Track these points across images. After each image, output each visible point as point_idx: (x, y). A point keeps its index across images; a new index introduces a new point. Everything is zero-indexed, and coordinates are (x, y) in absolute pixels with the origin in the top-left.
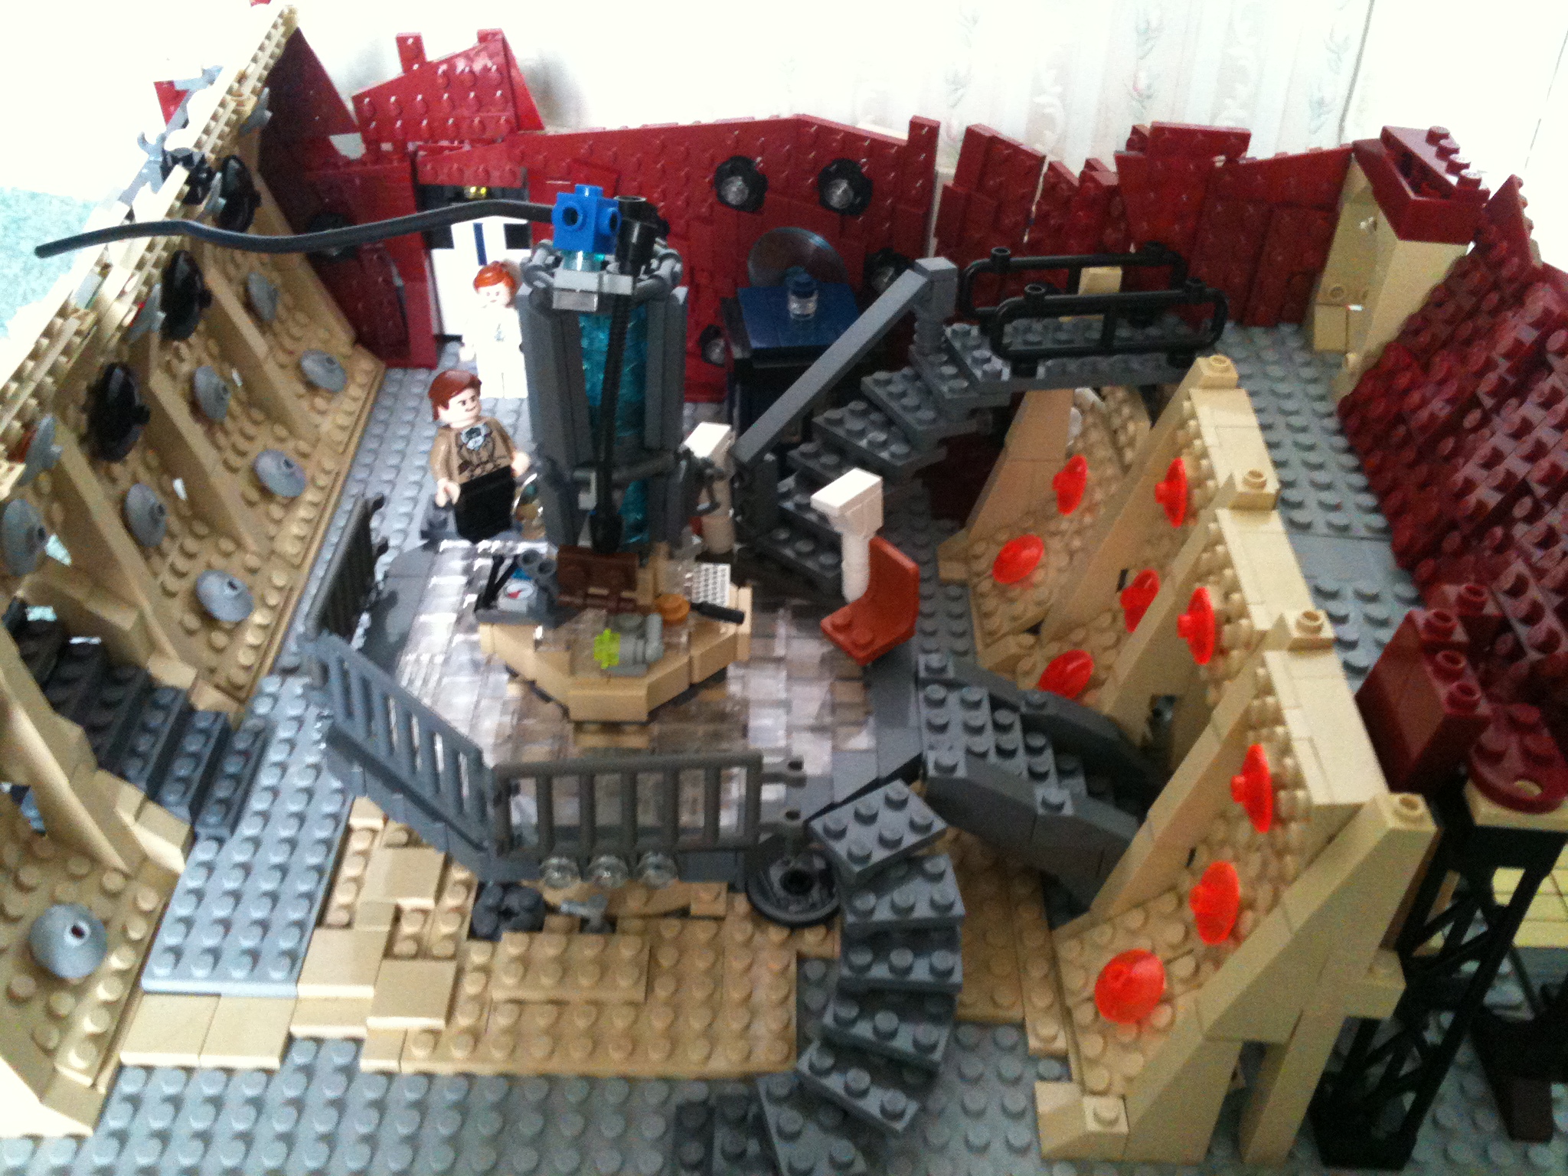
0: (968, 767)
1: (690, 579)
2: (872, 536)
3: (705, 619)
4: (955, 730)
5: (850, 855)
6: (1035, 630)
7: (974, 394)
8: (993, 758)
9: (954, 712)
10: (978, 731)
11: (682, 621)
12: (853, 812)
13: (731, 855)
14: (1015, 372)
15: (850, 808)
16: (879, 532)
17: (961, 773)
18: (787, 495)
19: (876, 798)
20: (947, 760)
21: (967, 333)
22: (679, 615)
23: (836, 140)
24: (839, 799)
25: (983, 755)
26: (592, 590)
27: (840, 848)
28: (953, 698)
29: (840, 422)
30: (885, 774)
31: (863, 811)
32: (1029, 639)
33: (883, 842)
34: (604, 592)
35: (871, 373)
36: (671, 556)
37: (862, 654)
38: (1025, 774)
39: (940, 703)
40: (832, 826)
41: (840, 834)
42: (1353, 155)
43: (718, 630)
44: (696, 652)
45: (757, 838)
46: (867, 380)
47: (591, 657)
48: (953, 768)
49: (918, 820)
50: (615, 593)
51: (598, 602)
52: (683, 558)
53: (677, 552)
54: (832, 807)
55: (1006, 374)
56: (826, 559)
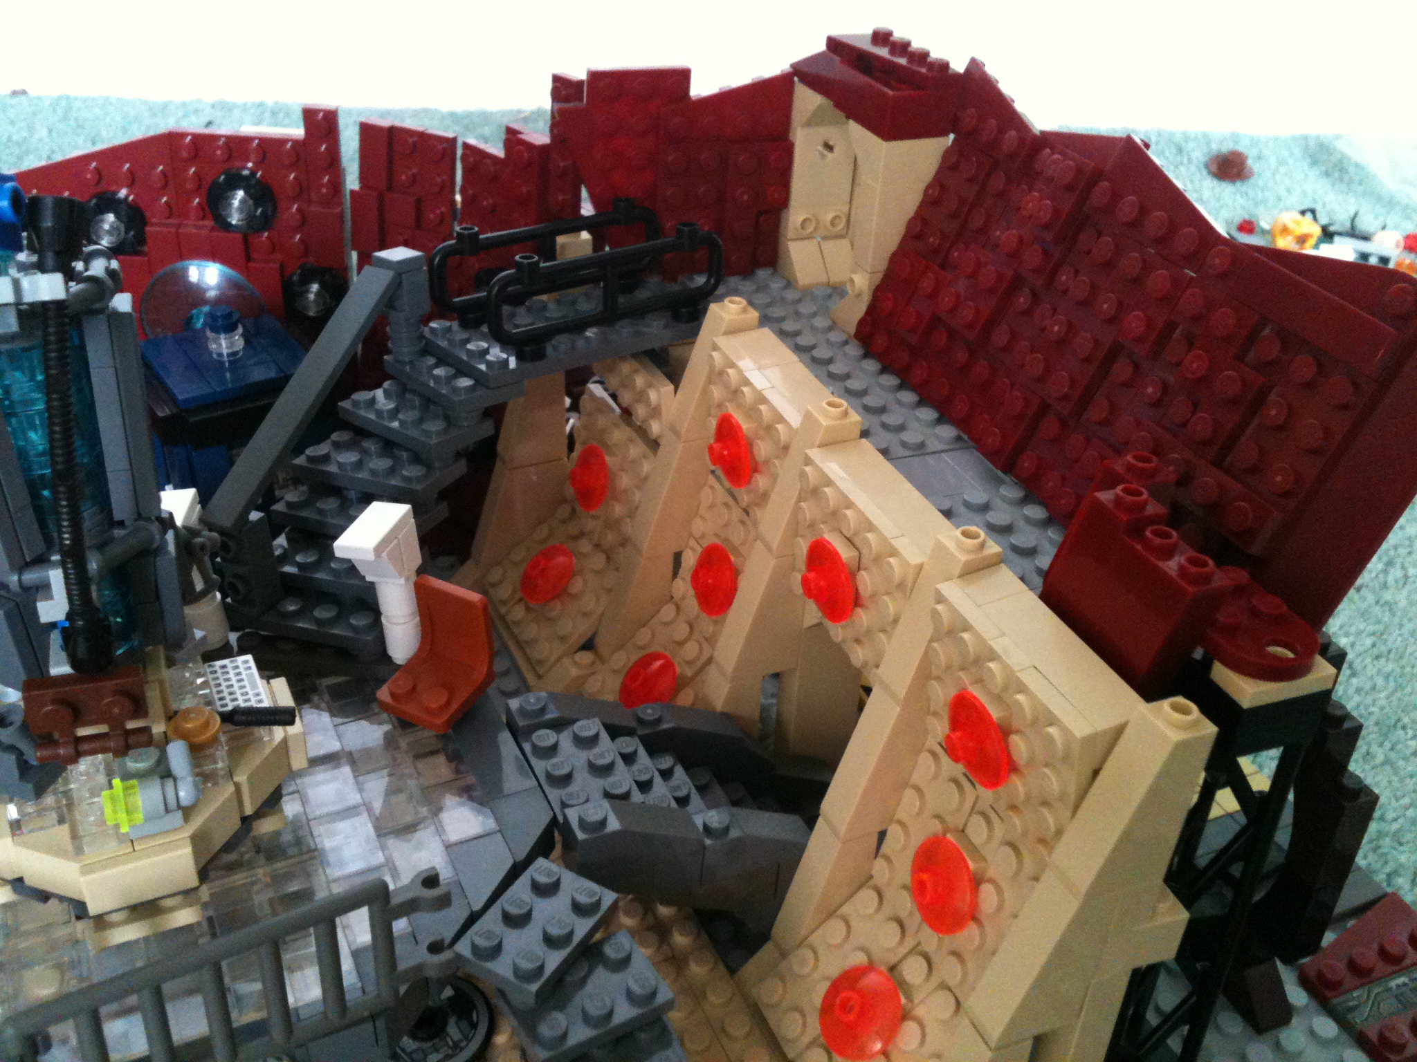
0: (620, 815)
1: (205, 684)
2: (414, 578)
3: (240, 730)
4: (582, 779)
5: (517, 971)
6: (588, 645)
7: (481, 392)
8: (637, 796)
9: (570, 757)
10: (607, 770)
11: (214, 740)
12: (499, 916)
13: (368, 1026)
14: (520, 358)
15: (494, 913)
16: (420, 571)
17: (614, 825)
18: (285, 558)
19: (520, 890)
20: (594, 816)
21: (449, 329)
22: (209, 734)
23: (218, 148)
24: (477, 906)
25: (626, 796)
26: (82, 732)
27: (502, 967)
28: (565, 740)
29: (326, 458)
30: (522, 855)
31: (514, 910)
32: (586, 657)
33: (550, 941)
34: (102, 729)
35: (347, 396)
36: (171, 663)
37: (438, 721)
38: (674, 804)
39: (553, 750)
40: (482, 943)
41: (495, 951)
42: (796, 79)
43: (261, 739)
44: (241, 778)
45: (396, 991)
46: (345, 404)
47: (102, 822)
48: (603, 822)
49: (583, 899)
50: (116, 724)
51: (96, 744)
52: (185, 663)
53: (179, 655)
54: (473, 918)
55: (513, 363)
56: (359, 621)
